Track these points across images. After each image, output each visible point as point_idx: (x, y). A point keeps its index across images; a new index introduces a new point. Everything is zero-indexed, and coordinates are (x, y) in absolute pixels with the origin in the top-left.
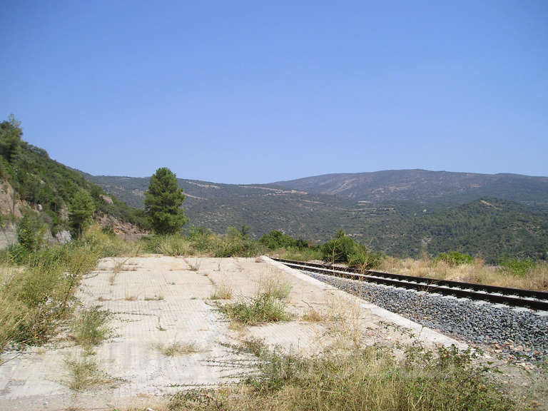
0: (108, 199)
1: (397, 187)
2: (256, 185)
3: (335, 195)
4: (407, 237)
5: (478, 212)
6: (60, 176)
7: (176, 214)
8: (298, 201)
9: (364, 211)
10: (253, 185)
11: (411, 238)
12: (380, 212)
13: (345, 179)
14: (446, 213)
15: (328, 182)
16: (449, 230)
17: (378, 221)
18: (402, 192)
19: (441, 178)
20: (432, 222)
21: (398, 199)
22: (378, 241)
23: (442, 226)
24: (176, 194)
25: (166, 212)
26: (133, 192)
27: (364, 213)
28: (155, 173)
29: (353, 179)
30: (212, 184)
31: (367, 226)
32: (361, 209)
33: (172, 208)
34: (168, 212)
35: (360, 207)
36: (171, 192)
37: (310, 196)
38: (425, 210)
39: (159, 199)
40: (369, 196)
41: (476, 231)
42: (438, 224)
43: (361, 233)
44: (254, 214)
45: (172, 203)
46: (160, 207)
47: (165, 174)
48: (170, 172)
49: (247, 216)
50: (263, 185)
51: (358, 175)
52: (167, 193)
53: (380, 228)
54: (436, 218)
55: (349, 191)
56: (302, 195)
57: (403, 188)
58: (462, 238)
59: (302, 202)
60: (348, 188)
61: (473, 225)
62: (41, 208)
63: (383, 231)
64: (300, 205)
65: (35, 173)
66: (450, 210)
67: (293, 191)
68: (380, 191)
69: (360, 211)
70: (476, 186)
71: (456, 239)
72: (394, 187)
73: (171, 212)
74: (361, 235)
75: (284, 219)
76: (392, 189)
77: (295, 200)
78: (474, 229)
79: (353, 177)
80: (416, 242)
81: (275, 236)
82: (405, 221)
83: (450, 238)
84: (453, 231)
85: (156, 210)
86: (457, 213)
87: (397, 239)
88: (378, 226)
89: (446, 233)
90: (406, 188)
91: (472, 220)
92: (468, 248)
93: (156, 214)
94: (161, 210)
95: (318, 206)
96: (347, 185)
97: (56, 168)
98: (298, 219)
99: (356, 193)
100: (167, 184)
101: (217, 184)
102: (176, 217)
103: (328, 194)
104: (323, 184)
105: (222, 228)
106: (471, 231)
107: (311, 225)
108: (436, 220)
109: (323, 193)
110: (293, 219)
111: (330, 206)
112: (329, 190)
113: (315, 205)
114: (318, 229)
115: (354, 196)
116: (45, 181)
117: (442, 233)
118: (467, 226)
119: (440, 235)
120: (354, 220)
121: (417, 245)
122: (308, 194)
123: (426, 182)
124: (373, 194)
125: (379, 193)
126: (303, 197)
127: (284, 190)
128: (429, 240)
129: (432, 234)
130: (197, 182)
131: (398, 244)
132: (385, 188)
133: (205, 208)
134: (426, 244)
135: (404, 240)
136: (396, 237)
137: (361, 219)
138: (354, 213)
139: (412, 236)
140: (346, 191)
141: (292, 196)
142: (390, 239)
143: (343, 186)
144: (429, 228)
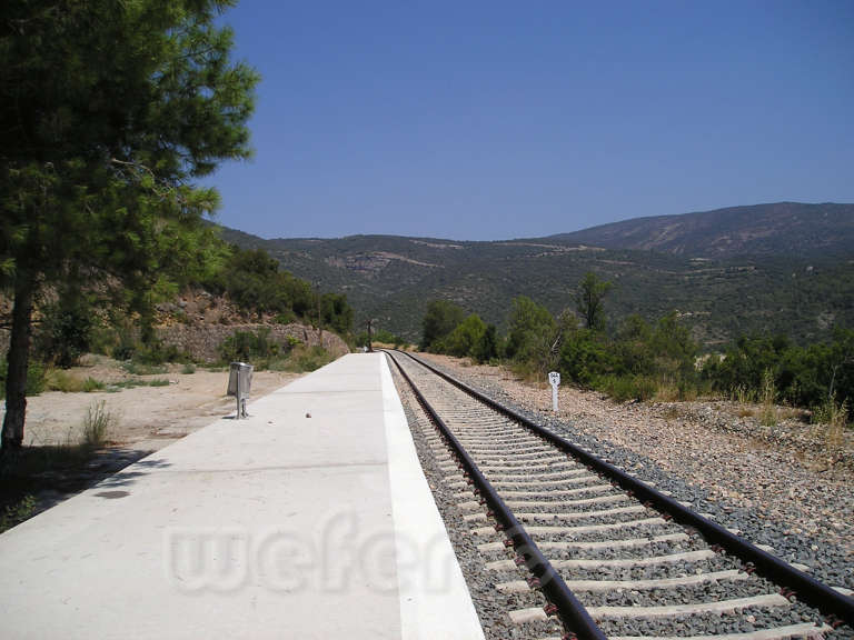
1: (752, 232)
2: (521, 241)
3: (651, 251)
4: (789, 313)
8: (591, 262)
9: (704, 273)
10: (516, 241)
11: (796, 315)
12: (733, 275)
13: (663, 225)
15: (636, 231)
17: (731, 288)
18: (762, 240)
19: (826, 214)
20: (832, 286)
21: (757, 252)
22: (738, 324)
26: (326, 261)
27: (705, 277)
29: (678, 225)
30: (450, 242)
31: (714, 299)
32: (699, 271)
35: (695, 268)
37: (610, 254)
38: (810, 268)
40: (706, 250)
42: (844, 289)
43: (707, 309)
44: (523, 287)
49: (511, 290)
50: (533, 241)
51: (683, 218)
53: (739, 300)
54: (837, 278)
55: (672, 244)
56: (597, 252)
57: (762, 235)
59: (599, 264)
60: (670, 238)
63: (744, 306)
64: (597, 269)
67: (583, 248)
68: (724, 240)
69: (697, 274)
72: (747, 234)
74: (708, 313)
76: (744, 236)
77: (586, 260)
79: (676, 221)
80: (807, 322)
82: (780, 287)
87: (772, 318)
88: (734, 298)
90: (768, 234)
95: (628, 270)
96: (667, 233)
99: (684, 246)
101: (459, 243)
103: (641, 246)
104: (627, 234)
108: (839, 282)
109: (632, 248)
111: (646, 268)
112: (640, 243)
113: (621, 268)
114: (631, 307)
115: (682, 251)
120: (690, 289)
121: (809, 326)
122: (609, 251)
123: (800, 222)
124: (714, 246)
125: (723, 243)
126: (599, 256)
127: (567, 247)
128: (832, 317)
129: (835, 307)
130: (427, 240)
131: (773, 326)
132: (732, 236)
133: (441, 280)
134: (826, 324)
135: (784, 318)
136: (768, 315)
137: (702, 287)
138: (687, 278)
139: (797, 311)
140: (667, 243)
141: (581, 255)
142: (758, 318)
143: (661, 237)
144: (827, 297)
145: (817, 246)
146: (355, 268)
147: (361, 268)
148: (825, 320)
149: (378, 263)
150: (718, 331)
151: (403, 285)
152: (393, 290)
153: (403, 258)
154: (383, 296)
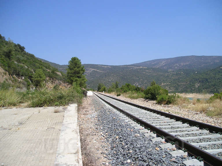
0: (59, 73)
1: (184, 63)
3: (158, 68)
4: (189, 84)
5: (219, 72)
6: (39, 64)
7: (81, 78)
9: (170, 74)
10: (124, 65)
11: (191, 84)
12: (177, 74)
13: (163, 61)
14: (205, 73)
15: (155, 63)
16: (207, 80)
17: (177, 77)
18: (187, 65)
19: (203, 58)
20: (200, 77)
21: (185, 68)
22: (177, 86)
23: (204, 78)
24: (80, 69)
25: (76, 77)
27: (171, 75)
28: (71, 60)
29: (166, 61)
30: (108, 66)
31: (172, 80)
32: (170, 73)
33: (79, 75)
34: (77, 77)
36: (78, 68)
37: (148, 69)
38: (196, 72)
39: (73, 71)
40: (173, 68)
41: (218, 80)
42: (202, 78)
43: (170, 83)
44: (126, 77)
45: (79, 73)
46: (73, 75)
47: (75, 60)
48: (78, 59)
49: (123, 78)
50: (129, 65)
52: (76, 68)
53: (178, 80)
54: (201, 75)
56: (145, 68)
57: (186, 64)
58: (213, 83)
59: (144, 71)
61: (217, 78)
62: (23, 78)
63: (179, 82)
64: (144, 73)
65: (23, 63)
66: (207, 72)
67: (141, 67)
68: (177, 65)
69: (169, 74)
70: (218, 61)
71: (210, 84)
72: (183, 63)
73: (79, 77)
74: (170, 84)
75: (138, 79)
76: (182, 64)
77: (142, 70)
78: (218, 79)
80: (193, 86)
81: (128, 86)
82: (188, 77)
83: (207, 83)
84: (209, 80)
85: (71, 76)
86: (210, 73)
90: (188, 63)
91: (217, 75)
92: (215, 87)
93: (71, 78)
94: (73, 76)
95: (152, 73)
96: (163, 64)
97: (37, 61)
98: (144, 78)
99: (167, 66)
100: (76, 64)
101: (110, 66)
102: (81, 79)
103: (156, 67)
104: (153, 63)
106: (216, 80)
107: (149, 80)
109: (154, 67)
110: (141, 79)
111: (156, 72)
112: (156, 66)
115: (166, 68)
116: (28, 67)
118: (214, 78)
119: (203, 82)
120: (167, 78)
122: (147, 68)
123: (196, 60)
124: (174, 66)
126: (145, 69)
127: (137, 67)
128: (199, 85)
129: (200, 82)
130: (102, 65)
131: (185, 87)
132: (179, 64)
133: (105, 76)
134: (197, 86)
135: (188, 85)
136: (184, 84)
137: (170, 77)
138: (166, 75)
139: (191, 83)
140: (163, 66)
141: (141, 69)
142: (182, 85)
143: (161, 64)
144: (198, 80)
145: (199, 66)
147: (85, 72)
149: (90, 71)
150: (172, 88)
151: (96, 77)
152: (93, 78)
153: (96, 70)
154: (91, 80)
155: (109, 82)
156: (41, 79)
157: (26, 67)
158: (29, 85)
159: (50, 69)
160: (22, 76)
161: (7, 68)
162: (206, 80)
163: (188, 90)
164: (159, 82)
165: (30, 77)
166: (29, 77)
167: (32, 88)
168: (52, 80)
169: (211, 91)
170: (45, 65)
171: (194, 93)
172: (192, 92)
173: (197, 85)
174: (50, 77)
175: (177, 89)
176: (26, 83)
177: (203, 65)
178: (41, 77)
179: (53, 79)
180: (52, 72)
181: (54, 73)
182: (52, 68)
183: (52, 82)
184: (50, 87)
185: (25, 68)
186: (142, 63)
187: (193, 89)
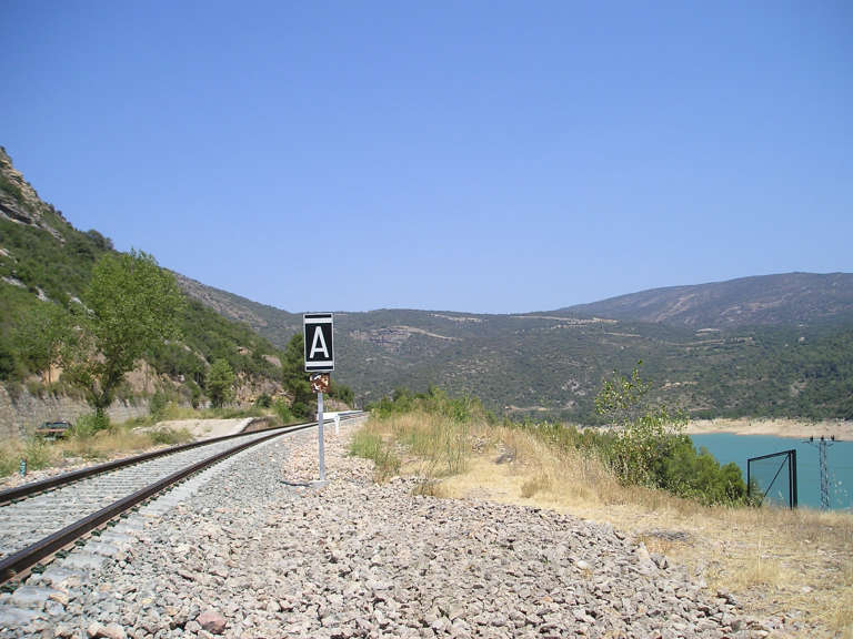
1: (763, 302)
2: (536, 314)
3: (662, 322)
4: (767, 382)
6: (217, 334)
8: (600, 335)
9: (704, 345)
10: (532, 314)
11: (773, 384)
12: (730, 346)
13: (680, 295)
15: (652, 301)
17: (727, 359)
18: (772, 310)
19: (835, 284)
20: (808, 357)
21: (763, 323)
22: (722, 392)
23: (823, 363)
26: (351, 334)
27: (706, 348)
29: (693, 295)
30: (469, 315)
31: (706, 369)
32: (701, 342)
35: (698, 339)
37: (619, 327)
38: (802, 339)
40: (717, 321)
42: (817, 359)
43: (696, 379)
44: (533, 359)
49: (521, 362)
50: (549, 313)
51: (700, 287)
53: (728, 370)
54: (815, 350)
55: (685, 314)
56: (608, 325)
57: (771, 305)
59: (606, 336)
60: (684, 309)
62: (183, 379)
63: (731, 376)
64: (604, 341)
66: (838, 336)
67: (596, 320)
68: (733, 311)
69: (698, 346)
71: (843, 383)
72: (758, 304)
74: (695, 383)
75: (578, 364)
76: (754, 306)
77: (596, 333)
79: (691, 292)
80: (781, 390)
82: (768, 357)
84: (841, 370)
86: (847, 342)
87: (752, 387)
88: (726, 368)
89: (829, 373)
90: (777, 304)
95: (634, 342)
96: (681, 305)
98: (601, 364)
99: (697, 316)
101: (478, 316)
103: (656, 317)
104: (644, 305)
105: (482, 382)
108: (813, 354)
109: (645, 319)
110: (591, 365)
111: (650, 340)
112: (654, 314)
113: (626, 340)
115: (693, 322)
116: (191, 347)
117: (823, 374)
119: (820, 376)
120: (688, 359)
121: (781, 394)
122: (618, 323)
123: (809, 292)
124: (724, 316)
125: (732, 313)
126: (608, 328)
127: (581, 318)
128: (803, 386)
129: (807, 376)
130: (447, 313)
131: (753, 395)
132: (743, 307)
133: (458, 353)
134: (797, 391)
135: (763, 387)
136: (750, 384)
137: (700, 358)
138: (688, 349)
139: (774, 380)
140: (680, 314)
141: (592, 327)
142: (740, 386)
143: (675, 307)
144: (802, 367)
145: (820, 315)
146: (378, 341)
147: (384, 341)
148: (796, 388)
149: (401, 337)
150: (702, 399)
151: (423, 358)
152: (413, 362)
153: (423, 332)
154: (404, 368)
155: (470, 377)
156: (225, 383)
157: (187, 348)
158: (196, 396)
159: (248, 346)
160: (180, 373)
161: (154, 361)
162: (832, 369)
163: (762, 406)
164: (655, 375)
165: (199, 376)
166: (196, 374)
167: (204, 402)
168: (252, 380)
169: (840, 411)
170: (234, 336)
171: (782, 415)
172: (772, 413)
173: (795, 388)
174: (249, 371)
175: (721, 404)
176: (190, 391)
177: (834, 311)
178: (223, 378)
179: (255, 377)
180: (253, 357)
181: (259, 358)
182: (256, 341)
183: (253, 384)
184: (247, 399)
185: (185, 350)
186: (602, 302)
187: (780, 402)
